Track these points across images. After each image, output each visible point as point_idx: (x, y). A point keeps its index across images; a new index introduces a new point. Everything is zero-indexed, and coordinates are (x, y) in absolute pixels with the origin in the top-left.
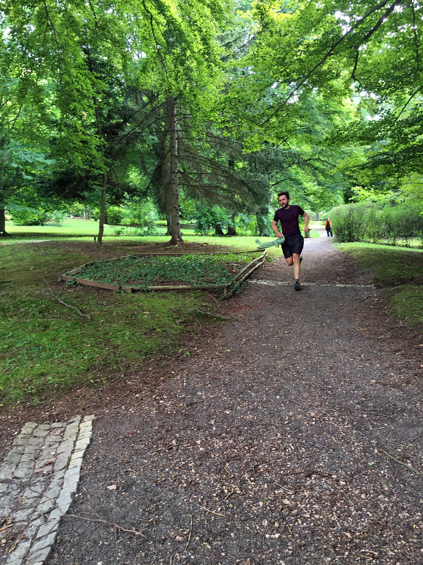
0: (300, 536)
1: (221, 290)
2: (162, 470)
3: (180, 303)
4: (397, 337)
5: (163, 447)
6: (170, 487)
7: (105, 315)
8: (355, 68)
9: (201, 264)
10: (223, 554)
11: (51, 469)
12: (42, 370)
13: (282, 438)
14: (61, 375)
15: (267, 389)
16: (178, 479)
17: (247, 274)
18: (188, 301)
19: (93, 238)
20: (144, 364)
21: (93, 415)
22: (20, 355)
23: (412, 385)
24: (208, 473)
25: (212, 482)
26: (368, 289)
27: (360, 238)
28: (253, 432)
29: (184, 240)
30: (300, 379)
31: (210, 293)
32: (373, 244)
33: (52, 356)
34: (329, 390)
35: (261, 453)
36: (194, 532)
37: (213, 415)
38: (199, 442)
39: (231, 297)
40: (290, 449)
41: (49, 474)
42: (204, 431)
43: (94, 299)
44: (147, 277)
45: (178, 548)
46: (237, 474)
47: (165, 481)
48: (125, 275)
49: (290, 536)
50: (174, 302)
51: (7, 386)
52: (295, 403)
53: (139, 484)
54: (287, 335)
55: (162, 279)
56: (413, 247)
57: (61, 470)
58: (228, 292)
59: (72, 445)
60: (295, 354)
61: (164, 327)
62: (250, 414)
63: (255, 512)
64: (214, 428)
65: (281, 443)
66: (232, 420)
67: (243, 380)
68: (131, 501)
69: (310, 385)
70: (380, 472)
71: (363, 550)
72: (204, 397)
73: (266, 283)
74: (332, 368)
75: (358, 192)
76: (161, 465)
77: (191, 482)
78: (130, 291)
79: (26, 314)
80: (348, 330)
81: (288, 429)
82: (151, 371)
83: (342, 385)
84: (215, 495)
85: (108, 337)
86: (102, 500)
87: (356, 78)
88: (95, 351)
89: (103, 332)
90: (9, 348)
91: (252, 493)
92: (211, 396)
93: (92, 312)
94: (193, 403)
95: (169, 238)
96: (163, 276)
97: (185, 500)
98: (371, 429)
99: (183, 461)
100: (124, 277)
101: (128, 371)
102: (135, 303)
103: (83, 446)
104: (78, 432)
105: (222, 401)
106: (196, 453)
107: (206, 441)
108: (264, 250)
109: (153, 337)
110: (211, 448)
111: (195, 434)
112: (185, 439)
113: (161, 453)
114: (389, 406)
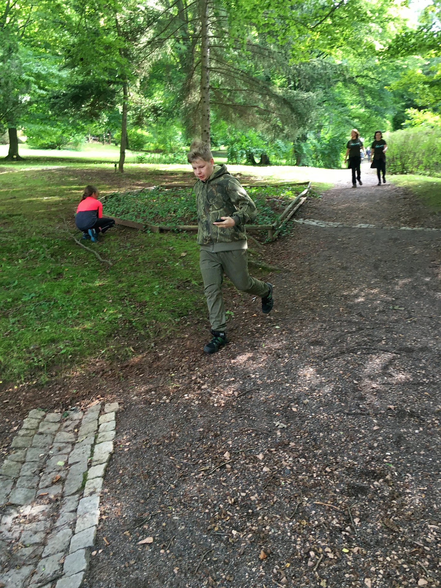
1: (265, 231)
5: (212, 463)
7: (129, 261)
11: (60, 491)
12: (52, 335)
14: (76, 342)
15: (340, 372)
17: (292, 213)
19: (113, 165)
20: (178, 329)
21: (116, 404)
22: (27, 311)
27: (415, 170)
31: (251, 235)
33: (65, 315)
38: (261, 457)
39: (276, 240)
41: (57, 500)
42: (266, 438)
43: (115, 239)
44: (177, 213)
51: (8, 356)
57: (74, 494)
58: (273, 234)
59: (89, 452)
62: (324, 411)
64: (279, 434)
72: (259, 382)
75: (413, 116)
78: (157, 231)
79: (36, 256)
82: (188, 339)
85: (133, 290)
88: (117, 308)
89: (127, 284)
90: (13, 301)
92: (269, 381)
93: (113, 256)
94: (245, 391)
100: (150, 213)
101: (158, 338)
102: (164, 246)
103: (104, 455)
104: (97, 430)
105: (283, 389)
106: (259, 477)
107: (270, 454)
108: (307, 183)
109: (188, 292)
110: (278, 468)
111: (254, 442)
112: (241, 450)
113: (211, 474)
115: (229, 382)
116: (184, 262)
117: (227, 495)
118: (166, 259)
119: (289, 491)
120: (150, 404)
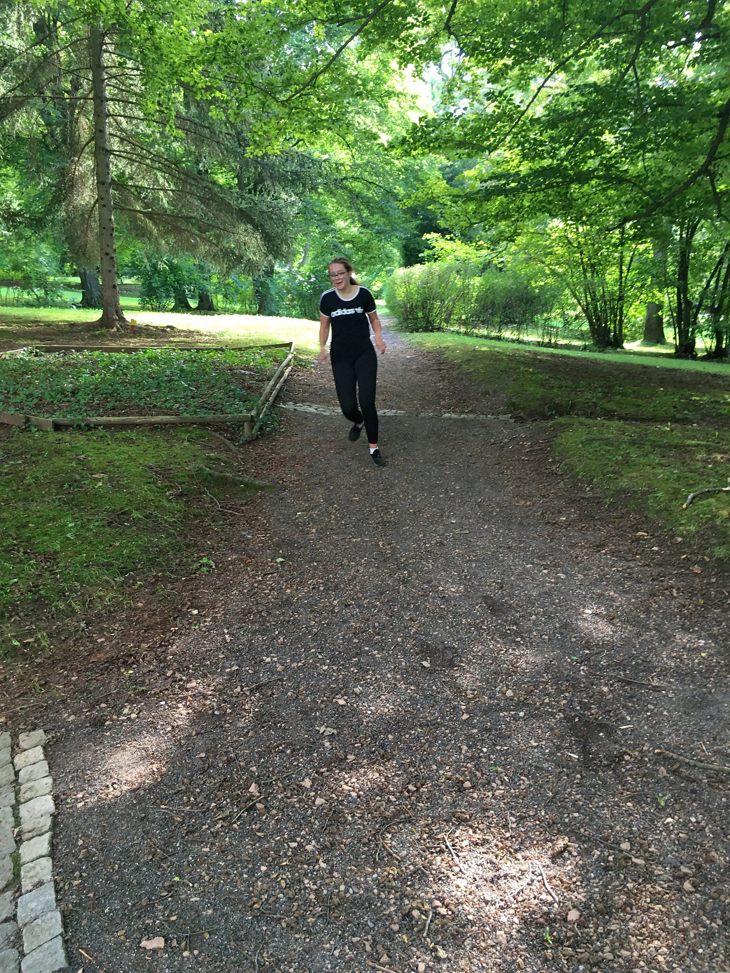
1: (239, 424)
3: (164, 454)
5: (233, 804)
8: (452, 12)
9: (182, 370)
13: (473, 756)
15: (399, 639)
17: (275, 393)
18: (177, 449)
20: (123, 594)
21: (41, 731)
24: (358, 866)
26: (504, 424)
28: (410, 748)
29: (128, 319)
30: (455, 614)
31: (215, 431)
34: (517, 634)
38: (307, 783)
39: (258, 438)
40: (499, 782)
42: (309, 753)
44: (78, 396)
48: (29, 392)
50: (151, 450)
53: (211, 920)
55: (112, 402)
58: (251, 429)
59: (12, 819)
61: (145, 508)
62: (387, 701)
64: (327, 744)
65: (476, 768)
66: (355, 718)
70: (690, 821)
72: (280, 668)
73: (312, 410)
75: (435, 244)
76: (244, 857)
78: (50, 429)
80: (499, 505)
81: (475, 731)
82: (144, 609)
83: (535, 624)
84: (395, 927)
85: (27, 533)
92: (294, 665)
94: (262, 685)
95: (94, 315)
96: (111, 395)
97: (337, 953)
100: (27, 397)
102: (69, 454)
103: (42, 820)
104: (16, 781)
105: (319, 674)
106: (312, 814)
107: (320, 778)
108: (289, 345)
109: (128, 531)
110: (337, 796)
111: (291, 763)
112: (274, 778)
113: (235, 823)
114: (637, 664)
115: (231, 674)
116: (111, 480)
117: (268, 850)
118: (78, 477)
119: (362, 827)
120: (103, 724)
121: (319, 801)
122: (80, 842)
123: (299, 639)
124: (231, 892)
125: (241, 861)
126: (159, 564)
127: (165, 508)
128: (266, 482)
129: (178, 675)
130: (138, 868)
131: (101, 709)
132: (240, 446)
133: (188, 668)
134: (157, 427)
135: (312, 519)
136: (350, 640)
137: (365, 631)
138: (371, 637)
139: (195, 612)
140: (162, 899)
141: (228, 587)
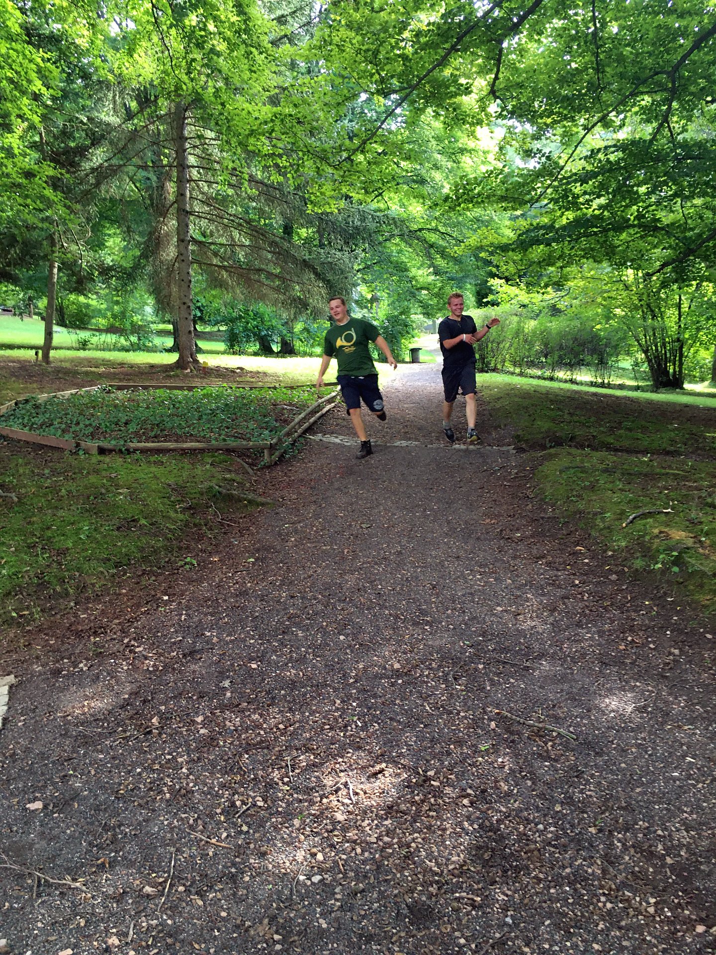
0: (357, 875)
1: (260, 451)
2: (129, 772)
3: (185, 474)
4: (542, 534)
5: (134, 729)
6: (141, 801)
7: (46, 495)
8: (496, 78)
9: (227, 405)
10: (224, 914)
13: (343, 708)
15: (325, 624)
16: (156, 787)
17: (306, 425)
18: (199, 470)
19: (34, 351)
20: (112, 583)
21: (13, 676)
23: (559, 614)
24: (212, 773)
25: (216, 789)
26: (504, 454)
27: (499, 366)
28: (294, 700)
29: (201, 361)
30: (383, 607)
31: (239, 457)
32: (519, 378)
34: (427, 623)
35: (304, 735)
36: (177, 878)
37: (228, 670)
38: (199, 719)
39: (276, 464)
40: (354, 726)
42: (211, 700)
43: (26, 464)
44: (129, 426)
45: (145, 908)
46: (260, 773)
47: (132, 790)
48: (87, 422)
49: (341, 876)
50: (175, 471)
52: (369, 647)
53: (85, 798)
54: (366, 532)
55: (156, 431)
56: (581, 384)
58: (271, 455)
60: (376, 564)
61: (153, 517)
62: (293, 667)
63: (285, 836)
64: (228, 694)
65: (340, 716)
66: (260, 678)
67: (285, 609)
68: (68, 828)
69: (397, 617)
70: (496, 761)
71: (457, 895)
72: (215, 640)
73: (337, 441)
74: (434, 587)
75: (499, 289)
76: (128, 762)
77: (180, 790)
78: (95, 451)
80: (466, 523)
81: (354, 691)
82: (125, 595)
83: (448, 617)
84: (219, 811)
85: (49, 533)
86: (15, 829)
87: (497, 94)
88: (22, 559)
89: (41, 525)
91: (284, 805)
92: (228, 638)
93: (21, 488)
94: (195, 651)
95: (173, 358)
96: (157, 425)
97: (166, 823)
98: (488, 688)
99: (169, 754)
100: (86, 426)
101: (82, 595)
102: (104, 473)
105: (245, 646)
106: (193, 739)
107: (212, 716)
109: (132, 534)
110: (219, 729)
111: (194, 706)
112: (175, 714)
113: (131, 741)
114: (521, 650)
115: (174, 643)
116: (131, 494)
117: (148, 759)
118: (103, 491)
119: (228, 750)
120: (60, 673)
121: (202, 731)
122: (11, 746)
123: (241, 621)
124: (107, 782)
125: (124, 765)
126: (150, 561)
127: (170, 518)
128: (269, 500)
129: (133, 642)
130: (46, 765)
131: (63, 663)
132: (258, 470)
133: (143, 638)
134: (186, 453)
135: (296, 531)
136: (283, 623)
137: (299, 617)
138: (302, 620)
139: (166, 598)
140: (54, 784)
141: (200, 581)
